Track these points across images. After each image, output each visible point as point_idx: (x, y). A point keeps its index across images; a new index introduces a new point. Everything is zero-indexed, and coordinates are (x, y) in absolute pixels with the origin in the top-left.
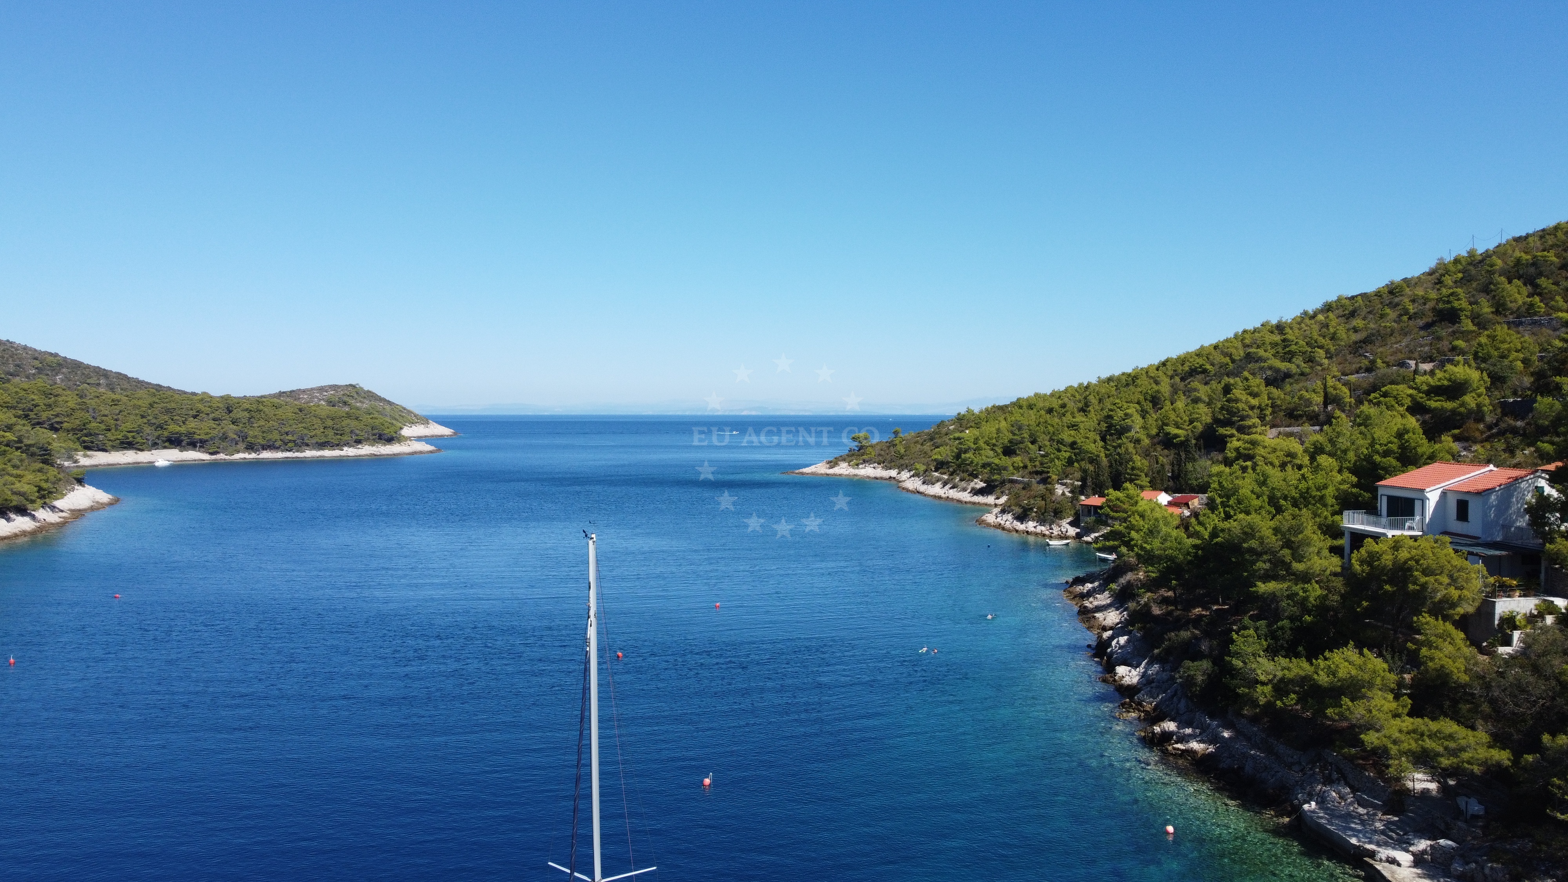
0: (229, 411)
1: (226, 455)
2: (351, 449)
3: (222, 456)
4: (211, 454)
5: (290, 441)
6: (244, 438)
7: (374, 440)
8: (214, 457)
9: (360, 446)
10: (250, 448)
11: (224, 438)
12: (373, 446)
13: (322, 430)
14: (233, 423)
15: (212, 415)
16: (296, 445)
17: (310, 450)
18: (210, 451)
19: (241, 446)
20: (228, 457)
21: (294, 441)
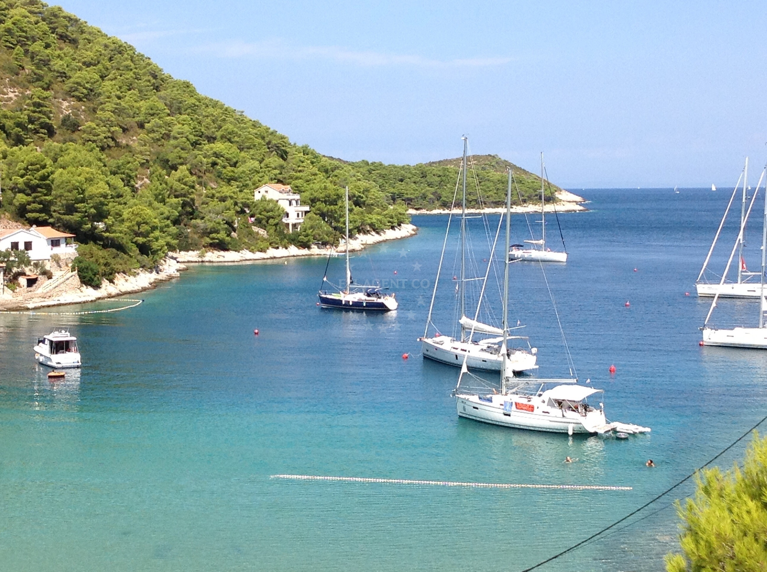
0: (424, 176)
1: (427, 210)
2: (519, 207)
3: (424, 211)
4: (417, 209)
5: (473, 200)
6: (439, 198)
7: (536, 199)
8: (418, 212)
9: (525, 205)
10: (445, 205)
11: (424, 197)
12: (536, 205)
13: (495, 191)
14: (429, 185)
15: (413, 179)
16: (477, 203)
17: (488, 207)
18: (416, 207)
19: (437, 203)
20: (428, 212)
21: (476, 200)
